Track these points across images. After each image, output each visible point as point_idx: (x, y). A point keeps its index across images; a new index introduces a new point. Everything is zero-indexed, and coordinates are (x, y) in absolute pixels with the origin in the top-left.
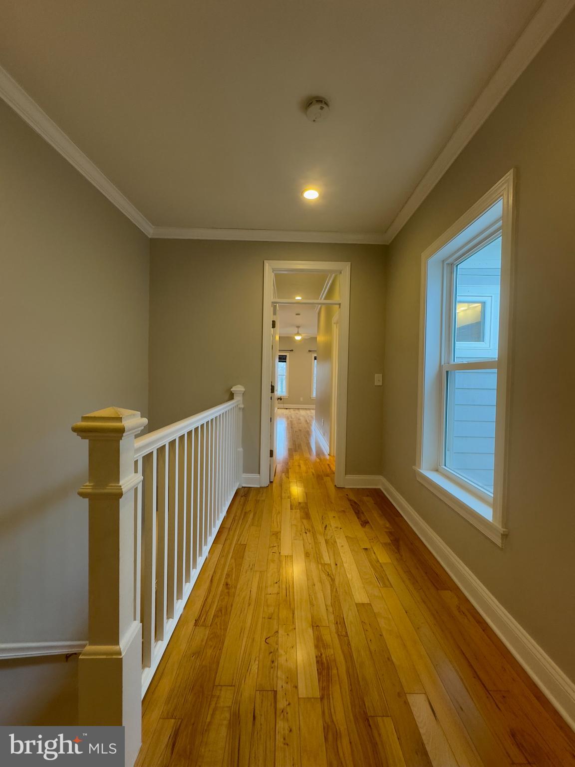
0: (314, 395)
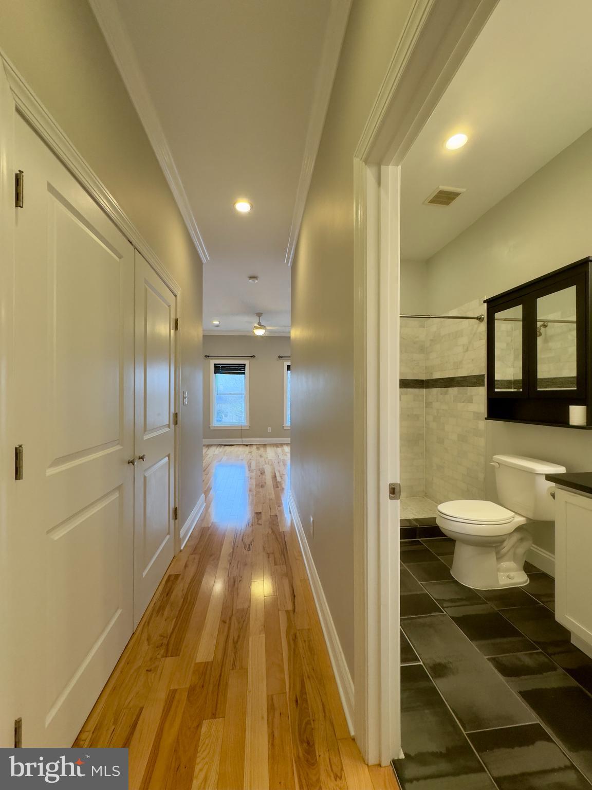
0: (288, 423)
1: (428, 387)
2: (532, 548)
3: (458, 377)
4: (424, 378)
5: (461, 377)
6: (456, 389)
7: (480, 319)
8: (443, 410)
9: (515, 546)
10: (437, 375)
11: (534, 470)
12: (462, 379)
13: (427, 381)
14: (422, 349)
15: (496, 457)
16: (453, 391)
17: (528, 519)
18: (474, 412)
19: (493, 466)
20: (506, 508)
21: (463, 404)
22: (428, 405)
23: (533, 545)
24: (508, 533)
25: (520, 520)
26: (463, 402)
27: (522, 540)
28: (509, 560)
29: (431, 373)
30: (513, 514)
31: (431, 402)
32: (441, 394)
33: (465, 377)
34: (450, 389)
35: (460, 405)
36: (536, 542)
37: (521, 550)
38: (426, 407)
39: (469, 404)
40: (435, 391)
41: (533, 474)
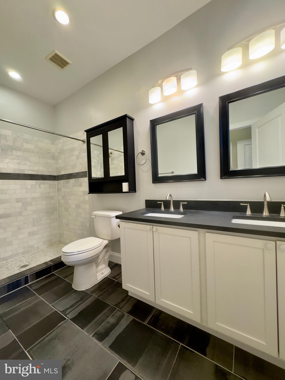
1: (58, 180)
2: (111, 254)
3: (74, 173)
4: (55, 174)
5: (76, 173)
6: (73, 180)
7: (83, 141)
8: (67, 192)
9: (104, 256)
10: (63, 173)
11: (110, 215)
12: (76, 174)
13: (58, 176)
14: (54, 158)
15: (93, 212)
16: (72, 181)
17: (109, 240)
18: (83, 191)
19: (93, 218)
20: (99, 238)
21: (77, 188)
22: (59, 190)
23: (112, 252)
24: (101, 251)
25: (106, 242)
26: (77, 187)
27: (107, 252)
28: (102, 264)
29: (60, 172)
30: (102, 240)
31: (60, 188)
32: (66, 183)
33: (78, 173)
34: (70, 180)
35: (76, 188)
36: (113, 250)
37: (107, 257)
38: (58, 191)
39: (80, 187)
40: (62, 181)
41: (110, 217)
